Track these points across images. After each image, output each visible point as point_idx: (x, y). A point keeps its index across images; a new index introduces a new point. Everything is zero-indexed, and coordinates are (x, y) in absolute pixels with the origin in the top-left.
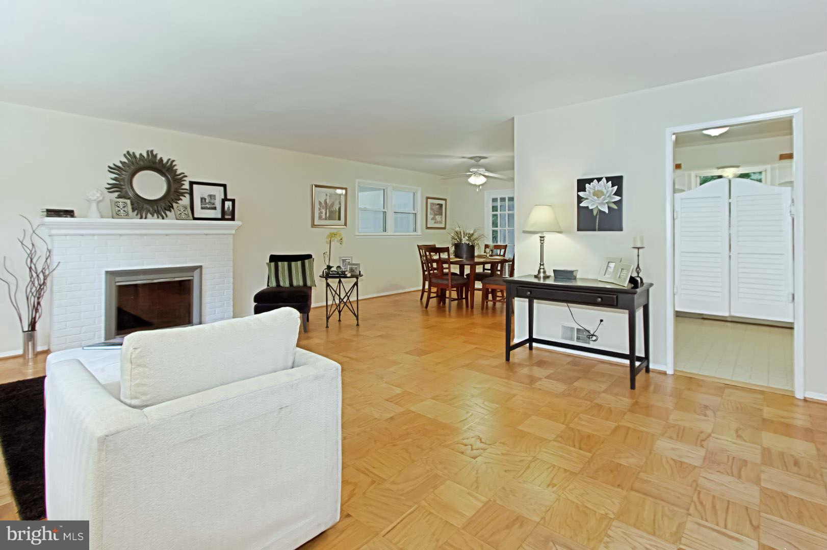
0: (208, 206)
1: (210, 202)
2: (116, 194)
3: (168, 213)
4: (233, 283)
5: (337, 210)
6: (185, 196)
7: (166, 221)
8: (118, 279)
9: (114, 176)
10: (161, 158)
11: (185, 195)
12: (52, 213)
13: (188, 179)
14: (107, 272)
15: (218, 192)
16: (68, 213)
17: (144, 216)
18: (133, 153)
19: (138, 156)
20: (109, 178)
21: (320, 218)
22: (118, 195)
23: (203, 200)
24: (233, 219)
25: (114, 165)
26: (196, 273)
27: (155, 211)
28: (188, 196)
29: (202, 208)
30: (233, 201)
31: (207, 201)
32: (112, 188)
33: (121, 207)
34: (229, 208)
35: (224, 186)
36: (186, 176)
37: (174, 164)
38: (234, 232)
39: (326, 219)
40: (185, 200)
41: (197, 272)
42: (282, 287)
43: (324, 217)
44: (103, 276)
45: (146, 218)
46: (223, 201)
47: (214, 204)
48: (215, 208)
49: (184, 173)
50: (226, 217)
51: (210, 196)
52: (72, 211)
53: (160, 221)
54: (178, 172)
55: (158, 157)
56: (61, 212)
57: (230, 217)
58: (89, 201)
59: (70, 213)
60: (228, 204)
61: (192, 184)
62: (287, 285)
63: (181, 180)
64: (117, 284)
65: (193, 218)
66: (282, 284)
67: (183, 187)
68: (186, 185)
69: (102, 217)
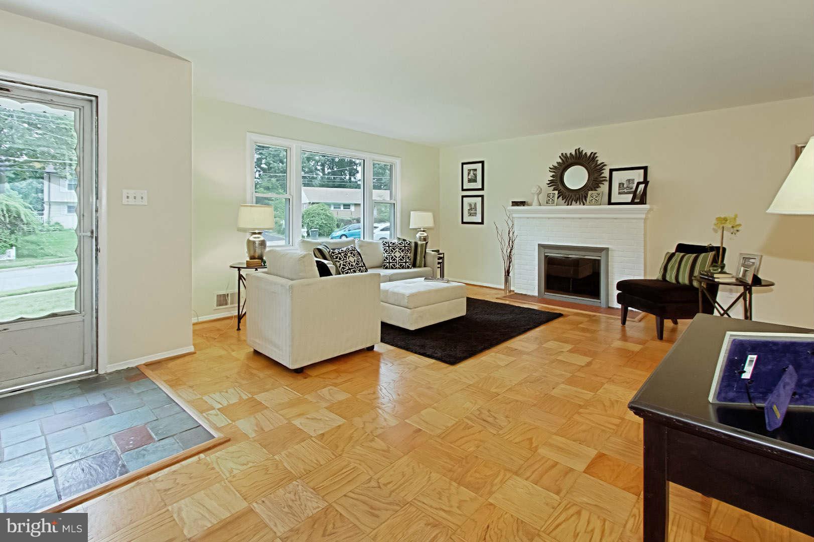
0: (625, 191)
1: (627, 187)
2: (552, 188)
6: (604, 184)
7: (585, 207)
8: (547, 250)
9: (552, 174)
10: (586, 153)
11: (605, 182)
12: (515, 204)
13: (608, 168)
14: (539, 245)
15: (639, 175)
16: (522, 203)
17: (570, 204)
18: (566, 154)
19: (569, 155)
20: (548, 176)
22: (554, 189)
23: (621, 185)
24: (643, 202)
25: (553, 165)
26: (604, 254)
28: (607, 184)
29: (620, 193)
30: (646, 184)
31: (625, 186)
32: (551, 183)
33: (551, 197)
34: (641, 191)
35: (645, 168)
36: (606, 165)
37: (596, 155)
38: (644, 216)
40: (604, 187)
41: (604, 252)
42: (668, 281)
44: (537, 247)
45: (571, 205)
46: (638, 185)
47: (631, 188)
48: (632, 192)
49: (603, 163)
50: (636, 201)
51: (629, 181)
52: (525, 202)
53: (582, 207)
54: (599, 162)
55: (584, 153)
56: (519, 203)
57: (640, 201)
58: (533, 194)
60: (642, 187)
61: (611, 171)
62: (674, 281)
63: (601, 169)
64: (546, 254)
65: (610, 203)
66: (668, 278)
67: (603, 175)
68: (606, 173)
69: (540, 205)
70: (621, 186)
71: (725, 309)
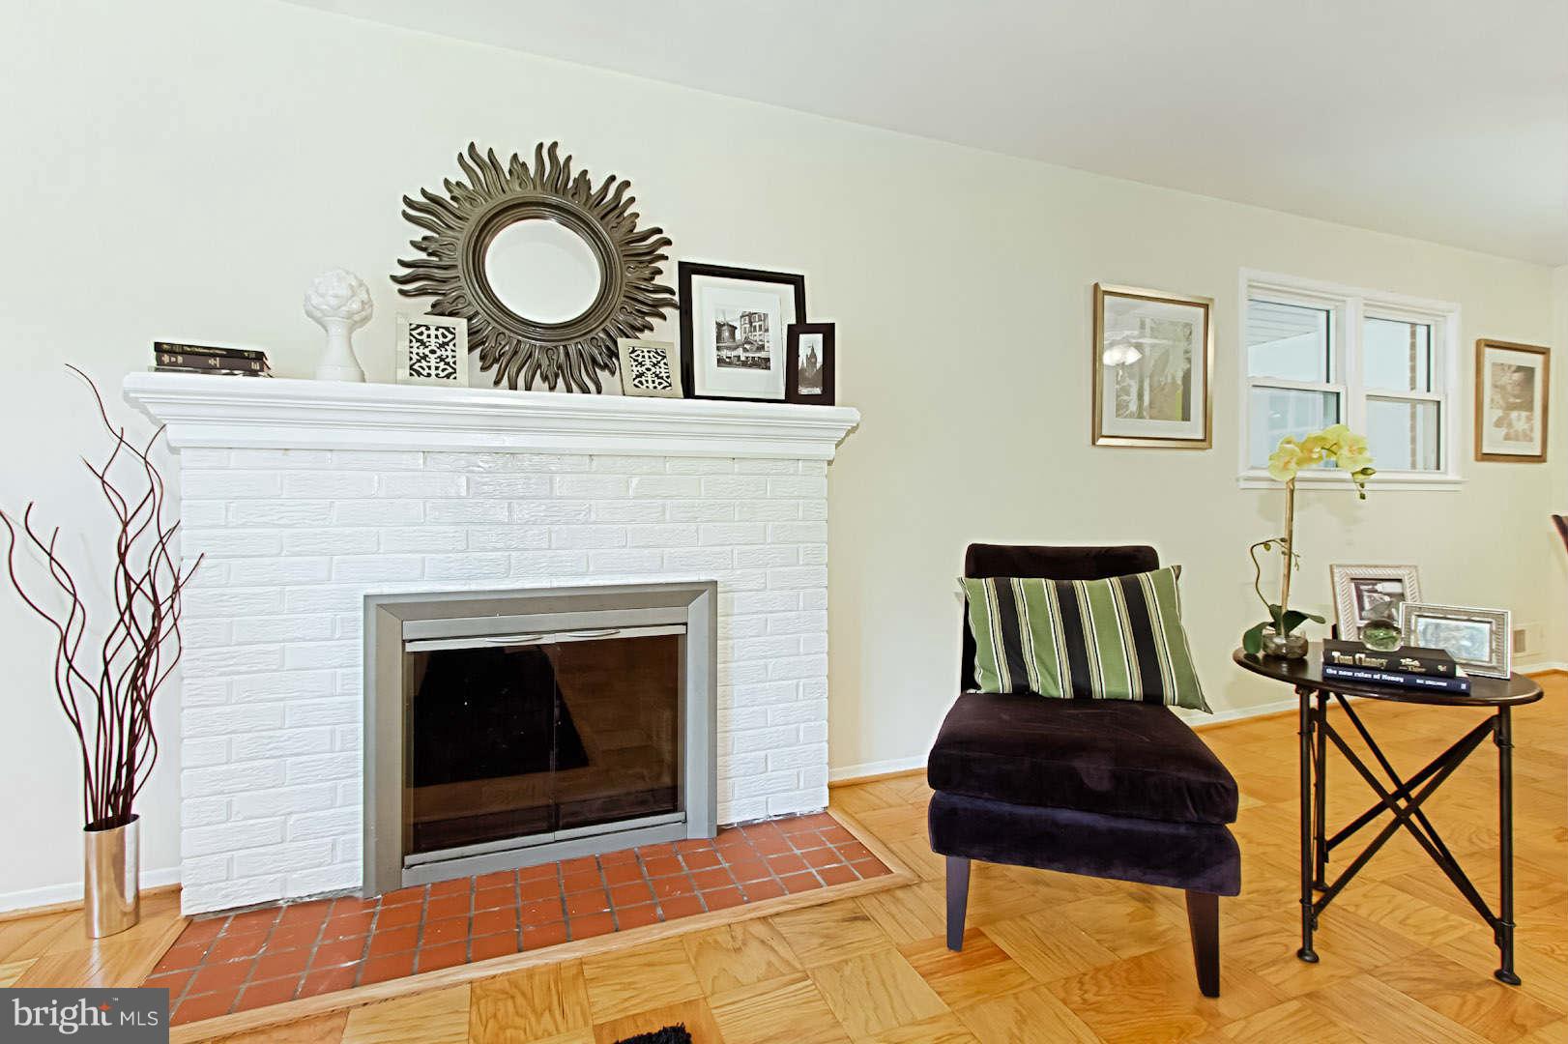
0: (742, 354)
1: (748, 341)
2: (426, 301)
3: (603, 376)
4: (828, 653)
5: (1179, 382)
6: (664, 317)
8: (411, 629)
9: (422, 233)
10: (584, 174)
11: (664, 310)
12: (176, 357)
13: (676, 254)
14: (371, 601)
15: (777, 303)
16: (237, 361)
18: (490, 152)
19: (505, 163)
20: (402, 241)
21: (1121, 407)
22: (434, 306)
23: (724, 330)
24: (827, 398)
25: (424, 192)
26: (697, 611)
27: (560, 367)
28: (673, 315)
29: (721, 362)
30: (828, 331)
31: (738, 335)
32: (416, 278)
33: (433, 344)
34: (813, 355)
35: (797, 281)
36: (668, 242)
37: (627, 194)
38: (830, 451)
39: (1140, 416)
40: (666, 330)
41: (702, 601)
42: (1036, 695)
43: (1133, 407)
44: (357, 616)
45: (528, 388)
46: (793, 334)
47: (761, 348)
48: (764, 364)
49: (660, 231)
50: (804, 391)
51: (750, 318)
52: (260, 356)
53: (576, 402)
54: (641, 227)
55: (575, 171)
56: (214, 356)
57: (818, 391)
59: (245, 362)
60: (810, 344)
61: (687, 270)
62: (1063, 689)
63: (652, 255)
64: (410, 648)
65: (689, 392)
66: (1037, 683)
67: (658, 281)
68: (670, 278)
69: (364, 381)
70: (726, 334)
71: (1404, 780)
